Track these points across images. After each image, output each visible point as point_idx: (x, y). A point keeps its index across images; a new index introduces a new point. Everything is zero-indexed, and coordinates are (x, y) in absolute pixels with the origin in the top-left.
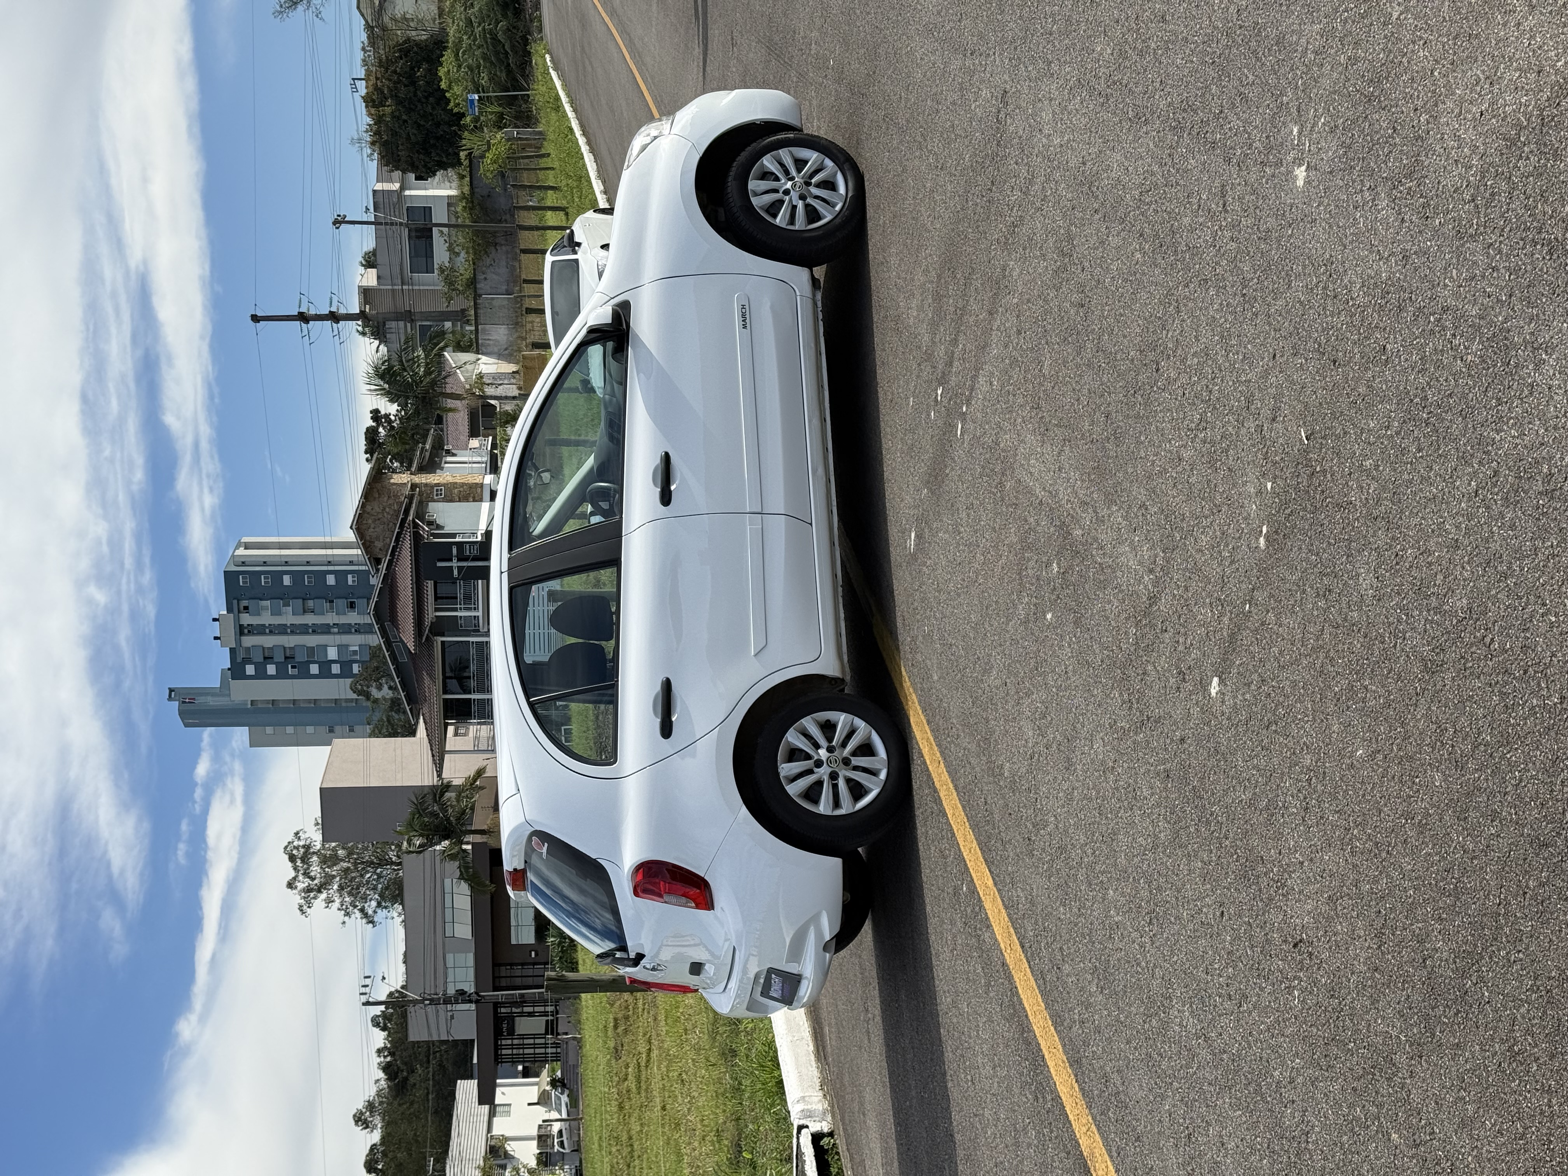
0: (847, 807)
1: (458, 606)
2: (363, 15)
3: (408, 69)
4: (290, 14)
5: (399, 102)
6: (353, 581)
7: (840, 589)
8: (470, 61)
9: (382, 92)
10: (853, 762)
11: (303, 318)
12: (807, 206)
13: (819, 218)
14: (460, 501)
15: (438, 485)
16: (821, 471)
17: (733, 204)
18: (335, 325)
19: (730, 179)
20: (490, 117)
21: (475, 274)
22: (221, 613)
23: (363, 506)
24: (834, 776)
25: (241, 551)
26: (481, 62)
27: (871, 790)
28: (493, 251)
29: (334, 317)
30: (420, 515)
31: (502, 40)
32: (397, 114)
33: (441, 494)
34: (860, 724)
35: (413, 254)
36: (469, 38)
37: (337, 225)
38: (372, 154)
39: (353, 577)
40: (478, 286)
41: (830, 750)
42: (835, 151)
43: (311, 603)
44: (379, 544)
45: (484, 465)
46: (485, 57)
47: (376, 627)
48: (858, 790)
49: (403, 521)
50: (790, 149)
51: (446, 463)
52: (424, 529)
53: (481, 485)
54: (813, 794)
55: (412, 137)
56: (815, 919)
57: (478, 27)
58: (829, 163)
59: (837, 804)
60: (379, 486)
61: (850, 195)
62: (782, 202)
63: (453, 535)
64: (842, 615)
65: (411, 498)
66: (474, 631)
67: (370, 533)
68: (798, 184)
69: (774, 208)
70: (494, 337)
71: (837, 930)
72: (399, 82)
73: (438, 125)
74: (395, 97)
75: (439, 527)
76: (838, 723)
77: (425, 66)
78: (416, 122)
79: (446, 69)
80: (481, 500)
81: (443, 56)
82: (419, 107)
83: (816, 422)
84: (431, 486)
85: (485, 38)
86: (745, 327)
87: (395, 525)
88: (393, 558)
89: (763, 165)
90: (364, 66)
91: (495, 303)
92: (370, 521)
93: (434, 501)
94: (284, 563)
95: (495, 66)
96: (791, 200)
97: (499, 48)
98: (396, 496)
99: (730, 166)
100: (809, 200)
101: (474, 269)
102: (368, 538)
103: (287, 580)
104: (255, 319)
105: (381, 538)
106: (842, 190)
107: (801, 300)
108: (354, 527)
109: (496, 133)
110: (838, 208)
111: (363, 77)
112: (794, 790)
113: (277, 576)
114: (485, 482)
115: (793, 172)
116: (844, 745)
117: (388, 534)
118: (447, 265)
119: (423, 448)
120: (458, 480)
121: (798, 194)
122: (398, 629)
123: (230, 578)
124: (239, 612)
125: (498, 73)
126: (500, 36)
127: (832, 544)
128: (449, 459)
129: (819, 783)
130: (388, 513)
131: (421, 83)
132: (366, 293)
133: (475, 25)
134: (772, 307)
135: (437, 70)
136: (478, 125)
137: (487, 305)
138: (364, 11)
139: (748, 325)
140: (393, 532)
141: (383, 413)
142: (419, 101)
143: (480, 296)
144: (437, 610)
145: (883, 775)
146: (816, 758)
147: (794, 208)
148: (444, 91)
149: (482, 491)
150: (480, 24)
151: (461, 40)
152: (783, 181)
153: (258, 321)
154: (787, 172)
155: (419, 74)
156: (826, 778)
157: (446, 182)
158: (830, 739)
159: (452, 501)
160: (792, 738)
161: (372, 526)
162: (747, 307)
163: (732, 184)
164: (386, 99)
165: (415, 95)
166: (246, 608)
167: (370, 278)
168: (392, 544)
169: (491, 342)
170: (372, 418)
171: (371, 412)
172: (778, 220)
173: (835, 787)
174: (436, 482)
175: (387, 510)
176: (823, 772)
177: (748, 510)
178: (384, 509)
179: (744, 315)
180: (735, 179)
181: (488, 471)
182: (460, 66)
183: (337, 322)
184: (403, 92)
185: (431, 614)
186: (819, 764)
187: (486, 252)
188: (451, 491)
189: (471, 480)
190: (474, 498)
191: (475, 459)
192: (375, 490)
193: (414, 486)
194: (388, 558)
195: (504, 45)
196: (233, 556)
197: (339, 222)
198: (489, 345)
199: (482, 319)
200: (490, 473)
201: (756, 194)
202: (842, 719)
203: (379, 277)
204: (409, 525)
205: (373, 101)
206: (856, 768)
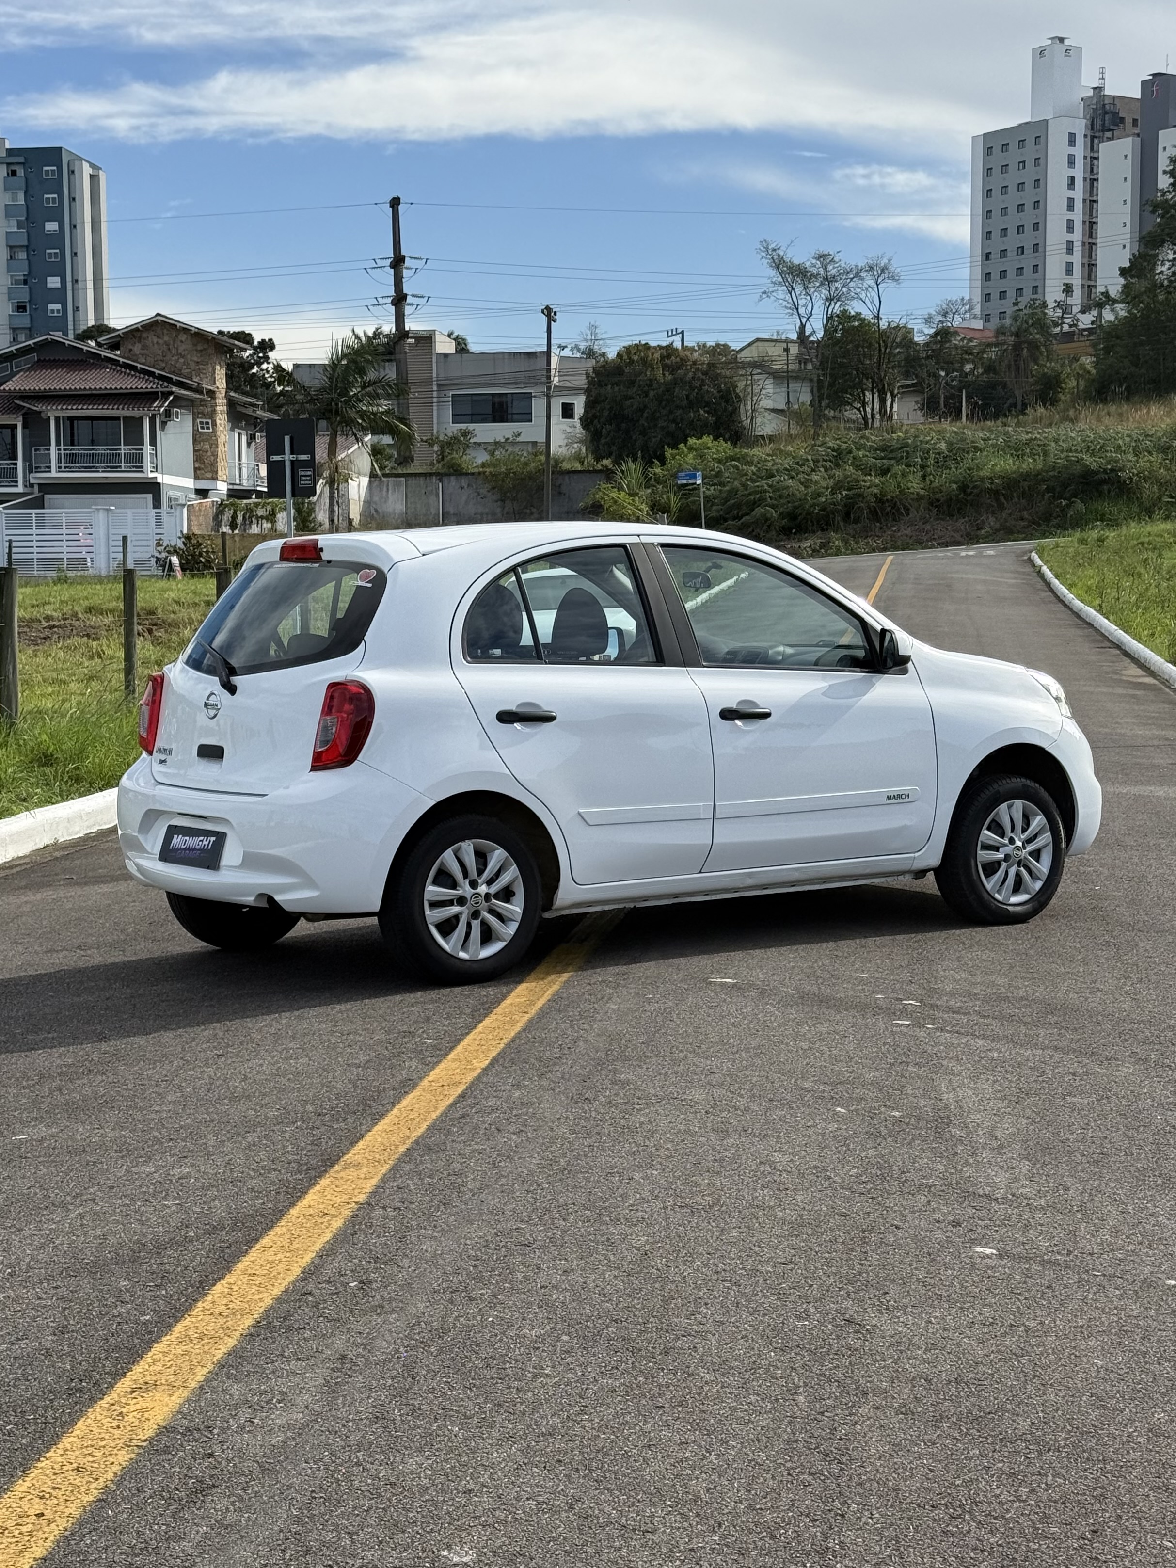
0: (433, 916)
1: (62, 447)
2: (749, 345)
3: (706, 398)
4: (765, 261)
5: (669, 388)
6: (53, 311)
7: (631, 905)
8: (727, 475)
9: (679, 368)
10: (475, 922)
11: (398, 262)
12: (998, 863)
13: (987, 876)
14: (195, 451)
15: (214, 424)
16: (750, 882)
17: (1000, 783)
18: (390, 300)
19: (1023, 780)
20: (664, 496)
21: (467, 474)
22: (7, 142)
23: (185, 330)
24: (461, 901)
25: (87, 170)
26: (727, 488)
27: (448, 943)
28: (495, 497)
29: (399, 300)
30: (178, 401)
31: (754, 513)
32: (655, 386)
33: (202, 428)
34: (511, 929)
35: (475, 398)
36: (754, 474)
37: (545, 311)
38: (579, 350)
39: (58, 311)
40: (453, 478)
41: (487, 897)
42: (1049, 892)
43: (22, 255)
44: (137, 349)
45: (238, 482)
46: (733, 492)
47: (31, 342)
48: (447, 927)
49: (169, 380)
50: (1051, 844)
51: (239, 434)
52: (161, 406)
53: (215, 479)
54: (445, 879)
55: (628, 403)
56: (310, 883)
57: (767, 484)
58: (1038, 885)
59: (434, 905)
60: (211, 351)
61: (1009, 908)
62: (1002, 836)
63: (153, 442)
64: (607, 908)
65: (198, 390)
66: (30, 466)
67: (151, 338)
68: (1019, 853)
69: (997, 828)
70: (392, 497)
71: (287, 908)
72: (692, 388)
73: (643, 433)
74: (675, 382)
75: (163, 424)
76: (512, 904)
77: (711, 419)
78: (645, 407)
79: (710, 445)
80: (196, 478)
81: (726, 441)
82: (664, 412)
83: (797, 876)
84: (212, 414)
85: (756, 492)
86: (889, 798)
87: (163, 370)
88: (121, 366)
89: (1037, 815)
90: (699, 346)
91: (433, 498)
92: (166, 338)
93: (194, 420)
94: (73, 223)
95: (723, 505)
96: (1005, 845)
97: (745, 509)
98: (199, 372)
99: (1035, 781)
100: (1004, 865)
101: (473, 474)
102: (145, 335)
103: (52, 227)
104: (395, 203)
105: (145, 352)
106: (1014, 900)
107: (910, 858)
108: (159, 318)
109: (646, 504)
110: (997, 896)
111: (686, 344)
112: (448, 857)
113: (57, 215)
114: (218, 482)
115: (1030, 848)
116: (492, 911)
117: (150, 360)
118: (472, 441)
119: (257, 406)
120: (221, 449)
121: (1011, 853)
122: (29, 369)
123: (54, 155)
124: (8, 164)
125: (714, 508)
126: (759, 511)
127: (676, 896)
128: (244, 439)
129: (454, 885)
130: (177, 361)
131: (692, 415)
132: (426, 340)
133: (770, 481)
134: (905, 827)
135: (709, 434)
136: (653, 482)
137: (429, 489)
138: (753, 347)
139: (890, 802)
140: (153, 367)
141: (270, 354)
142: (671, 412)
143: (441, 480)
144: (57, 419)
145: (463, 955)
146: (480, 881)
147: (997, 849)
148: (685, 442)
149: (208, 479)
150: (770, 486)
151: (750, 463)
152: (1022, 837)
153: (392, 206)
154: (1029, 841)
155: (702, 412)
156: (460, 892)
157: (566, 441)
158: (497, 896)
159: (195, 441)
160: (498, 855)
161: (161, 341)
162: (907, 800)
163: (1018, 782)
164: (672, 373)
165: (678, 407)
166: (14, 173)
167: (444, 346)
168: (139, 366)
169: (384, 493)
170: (263, 341)
171: (270, 340)
172: (986, 832)
173: (450, 903)
174: (218, 422)
175: (182, 360)
176: (466, 889)
177: (717, 803)
178: (182, 356)
179: (899, 796)
180: (1024, 785)
181: (231, 487)
182: (719, 461)
183: (393, 303)
184: (680, 393)
185: (53, 412)
186: (474, 884)
187: (494, 488)
188: (207, 440)
189: (221, 465)
190: (199, 469)
191: (244, 471)
192: (206, 346)
193: (212, 394)
194: (121, 360)
195: (748, 514)
196: (81, 159)
197: (549, 313)
198: (381, 490)
199: (412, 482)
200: (229, 490)
201: (1010, 807)
202: (516, 908)
203: (446, 356)
204: (166, 387)
205: (669, 356)
206: (469, 925)
